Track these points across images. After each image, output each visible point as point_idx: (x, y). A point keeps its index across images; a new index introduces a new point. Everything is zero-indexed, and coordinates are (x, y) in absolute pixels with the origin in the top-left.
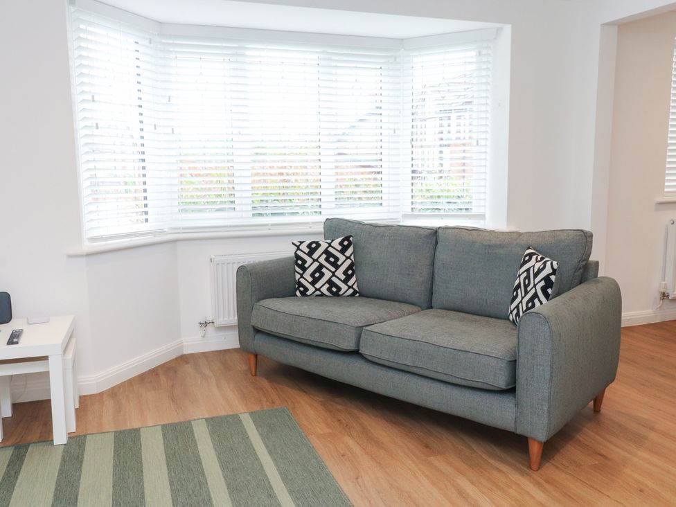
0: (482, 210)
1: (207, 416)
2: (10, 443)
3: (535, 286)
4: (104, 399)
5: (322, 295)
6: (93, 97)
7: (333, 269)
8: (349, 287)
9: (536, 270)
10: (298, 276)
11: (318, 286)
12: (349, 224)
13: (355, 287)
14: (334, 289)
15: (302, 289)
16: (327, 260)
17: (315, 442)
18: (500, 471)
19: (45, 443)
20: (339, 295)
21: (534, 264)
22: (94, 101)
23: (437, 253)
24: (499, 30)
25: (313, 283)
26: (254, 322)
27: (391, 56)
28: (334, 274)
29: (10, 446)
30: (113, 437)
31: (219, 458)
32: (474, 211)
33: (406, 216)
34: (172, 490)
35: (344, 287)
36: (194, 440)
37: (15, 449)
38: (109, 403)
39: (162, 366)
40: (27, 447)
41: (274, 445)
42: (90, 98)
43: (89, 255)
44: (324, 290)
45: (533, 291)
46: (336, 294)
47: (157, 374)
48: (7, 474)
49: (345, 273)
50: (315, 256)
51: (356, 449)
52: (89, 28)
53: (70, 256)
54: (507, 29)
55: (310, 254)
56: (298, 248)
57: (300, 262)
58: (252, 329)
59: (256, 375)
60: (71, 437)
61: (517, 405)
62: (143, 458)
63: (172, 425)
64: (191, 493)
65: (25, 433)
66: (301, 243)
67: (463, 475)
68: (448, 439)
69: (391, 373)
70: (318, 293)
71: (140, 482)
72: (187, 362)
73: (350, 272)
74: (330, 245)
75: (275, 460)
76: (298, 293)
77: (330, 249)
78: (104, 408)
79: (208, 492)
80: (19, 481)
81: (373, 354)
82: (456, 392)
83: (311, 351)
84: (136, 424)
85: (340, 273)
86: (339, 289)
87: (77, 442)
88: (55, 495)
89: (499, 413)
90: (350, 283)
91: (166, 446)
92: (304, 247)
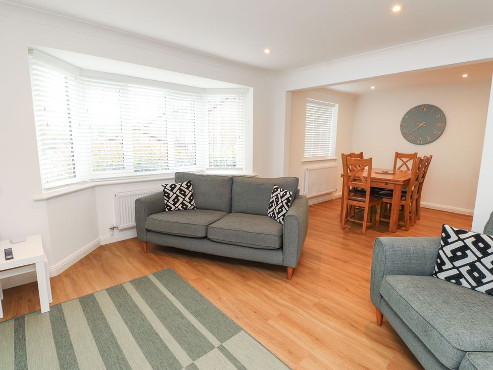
0: (241, 166)
1: (130, 280)
2: (10, 317)
3: (282, 202)
4: (63, 279)
5: (179, 210)
6: (45, 108)
7: (184, 197)
8: (192, 205)
9: (281, 195)
10: (166, 202)
11: (176, 205)
12: (188, 175)
13: (194, 205)
14: (185, 207)
15: (168, 208)
16: (180, 193)
17: (194, 285)
18: (277, 283)
19: (35, 313)
20: (187, 209)
21: (280, 192)
22: (45, 110)
23: (233, 188)
24: (248, 89)
25: (174, 204)
26: (147, 227)
27: (199, 96)
28: (184, 199)
29: (11, 319)
30: (78, 302)
31: (147, 303)
32: (237, 167)
33: (207, 169)
34: (128, 327)
35: (189, 205)
36: (128, 295)
37: (16, 320)
38: (67, 281)
39: (91, 254)
40: (23, 318)
41: (173, 290)
42: (43, 109)
43: (48, 199)
44: (180, 207)
45: (281, 204)
46: (186, 209)
47: (90, 259)
48: (17, 338)
49: (189, 198)
50: (174, 191)
51: (213, 284)
52: (38, 68)
53: (36, 201)
54: (251, 89)
55: (172, 190)
56: (165, 188)
57: (166, 195)
58: (145, 230)
59: (147, 252)
60: (52, 306)
61: (283, 254)
62: (103, 311)
63: (112, 288)
64: (140, 326)
65: (18, 309)
66: (167, 185)
67: (264, 287)
68: (250, 271)
69: (224, 246)
70: (177, 209)
71: (107, 326)
72: (105, 250)
73: (192, 198)
74: (181, 186)
75: (176, 297)
76: (166, 210)
77: (182, 188)
78: (65, 284)
79: (149, 323)
80: (27, 342)
81: (215, 238)
82: (256, 251)
83: (180, 238)
84: (90, 292)
85: (187, 199)
86: (187, 206)
87: (56, 308)
88: (56, 346)
89: (275, 258)
90: (192, 203)
91: (114, 301)
92: (168, 187)
